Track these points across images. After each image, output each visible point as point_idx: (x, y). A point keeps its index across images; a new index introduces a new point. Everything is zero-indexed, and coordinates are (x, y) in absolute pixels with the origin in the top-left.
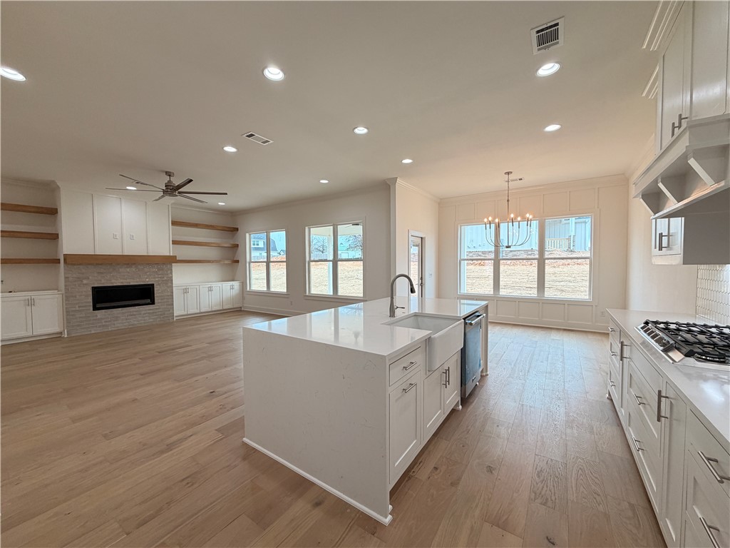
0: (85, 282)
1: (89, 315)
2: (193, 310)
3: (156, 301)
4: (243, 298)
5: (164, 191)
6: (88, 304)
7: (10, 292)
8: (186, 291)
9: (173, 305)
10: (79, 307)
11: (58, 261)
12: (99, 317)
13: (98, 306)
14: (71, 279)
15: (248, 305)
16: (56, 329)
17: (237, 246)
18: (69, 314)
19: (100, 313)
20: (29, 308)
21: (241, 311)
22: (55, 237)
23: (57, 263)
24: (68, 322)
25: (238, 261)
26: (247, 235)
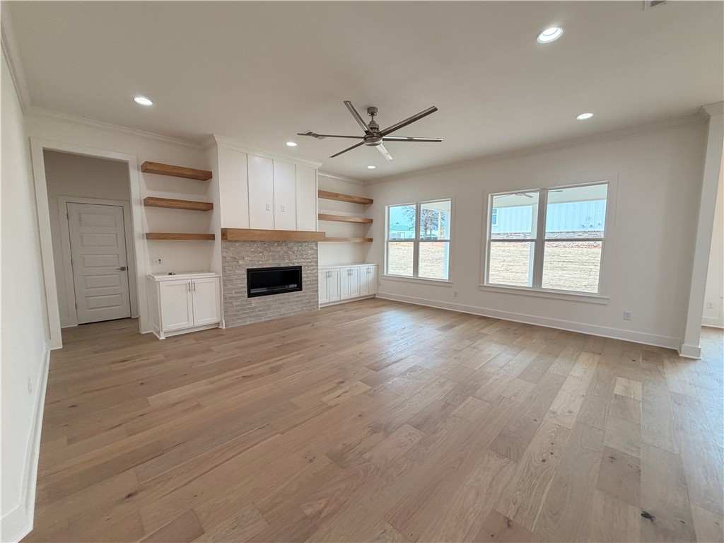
0: (241, 262)
1: (244, 303)
2: (334, 298)
3: (303, 287)
4: (378, 284)
5: (365, 138)
6: (242, 290)
7: (171, 274)
8: (328, 275)
9: (317, 291)
10: (236, 293)
11: (212, 237)
12: (253, 305)
13: (253, 291)
14: (228, 258)
15: (384, 293)
16: (215, 320)
17: (371, 221)
18: (227, 301)
19: (255, 300)
20: (189, 294)
21: (374, 298)
22: (208, 207)
23: (212, 239)
24: (226, 311)
25: (371, 240)
26: (386, 207)
